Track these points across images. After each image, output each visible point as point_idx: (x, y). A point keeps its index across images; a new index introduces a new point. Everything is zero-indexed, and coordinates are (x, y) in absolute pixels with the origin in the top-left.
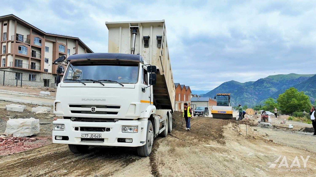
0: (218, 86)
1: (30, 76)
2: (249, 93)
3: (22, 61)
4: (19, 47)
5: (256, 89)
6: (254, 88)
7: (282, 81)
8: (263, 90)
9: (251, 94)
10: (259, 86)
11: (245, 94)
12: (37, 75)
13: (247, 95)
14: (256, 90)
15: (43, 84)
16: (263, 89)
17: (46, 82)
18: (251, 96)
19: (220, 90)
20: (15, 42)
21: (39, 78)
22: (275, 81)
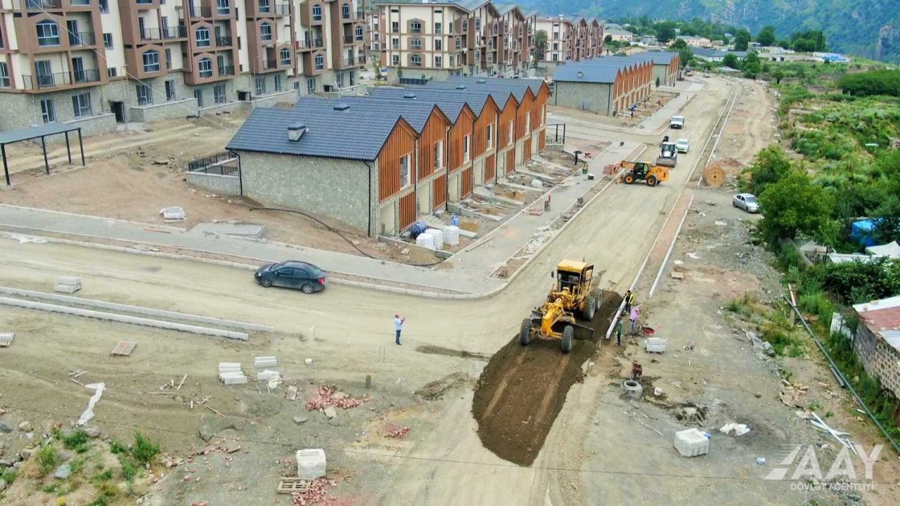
1: (75, 99)
3: (48, 63)
4: (38, 26)
12: (91, 95)
15: (113, 116)
17: (117, 108)
20: (25, 15)
21: (98, 101)
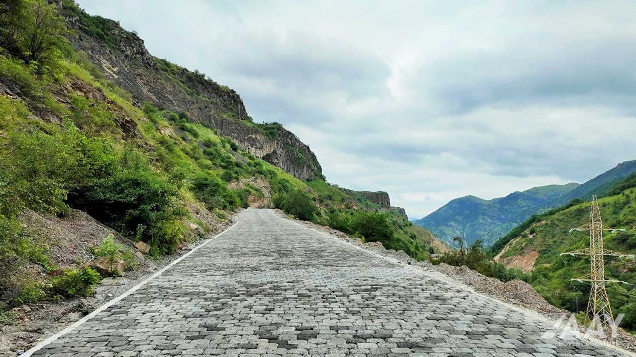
0: (443, 206)
2: (489, 216)
5: (503, 209)
6: (499, 209)
7: (553, 196)
8: (514, 211)
9: (492, 217)
10: (510, 205)
11: (481, 217)
13: (484, 219)
14: (504, 211)
16: (515, 209)
18: (491, 221)
19: (444, 211)
22: (540, 196)
